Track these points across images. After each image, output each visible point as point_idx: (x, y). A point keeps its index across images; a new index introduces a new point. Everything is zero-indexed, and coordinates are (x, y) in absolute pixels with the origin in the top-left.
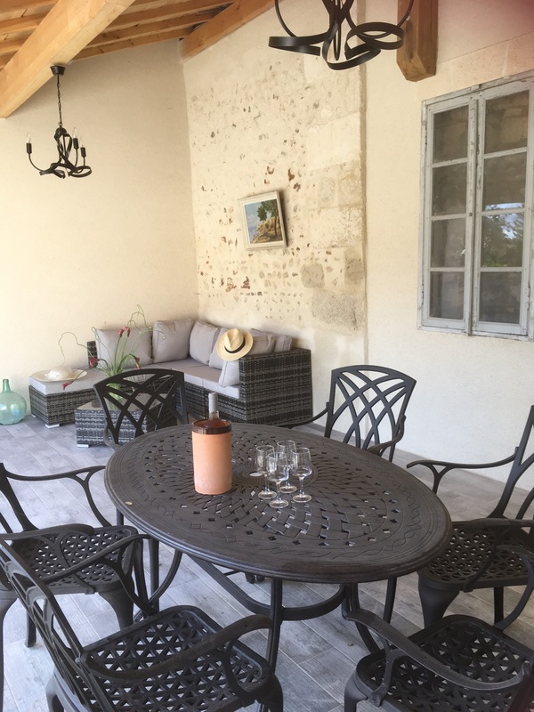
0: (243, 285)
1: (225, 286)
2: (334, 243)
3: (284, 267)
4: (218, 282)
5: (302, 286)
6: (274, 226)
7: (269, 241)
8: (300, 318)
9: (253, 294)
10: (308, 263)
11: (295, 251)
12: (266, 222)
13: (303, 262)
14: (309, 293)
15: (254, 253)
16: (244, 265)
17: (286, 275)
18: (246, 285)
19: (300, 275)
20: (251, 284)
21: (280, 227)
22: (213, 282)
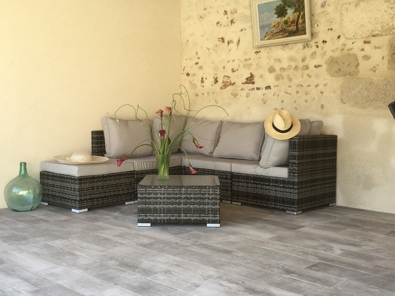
0: (244, 81)
1: (220, 84)
2: (375, 33)
3: (303, 60)
4: (209, 81)
5: (328, 77)
6: (296, 22)
7: (287, 36)
8: (322, 107)
9: (258, 89)
10: (337, 54)
11: (320, 44)
12: (284, 19)
13: (329, 54)
14: (336, 83)
15: (262, 50)
16: (249, 62)
17: (307, 67)
18: (250, 80)
19: (325, 67)
20: (256, 79)
21: (304, 22)
22: (202, 82)
